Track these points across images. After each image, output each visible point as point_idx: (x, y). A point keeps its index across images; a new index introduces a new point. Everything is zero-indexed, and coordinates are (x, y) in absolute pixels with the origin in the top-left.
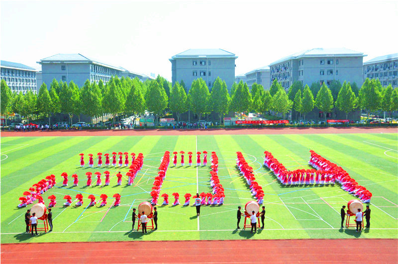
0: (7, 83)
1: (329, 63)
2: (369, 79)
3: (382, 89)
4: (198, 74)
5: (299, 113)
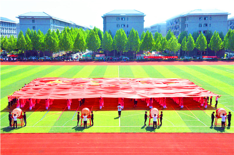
1: (205, 19)
2: (231, 30)
5: (185, 51)
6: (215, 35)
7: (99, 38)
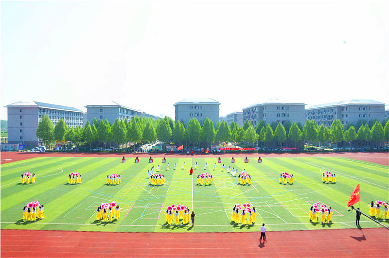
0: (64, 121)
1: (283, 108)
2: (309, 120)
3: (318, 127)
4: (194, 115)
5: (263, 143)
6: (294, 125)
7: (170, 128)
